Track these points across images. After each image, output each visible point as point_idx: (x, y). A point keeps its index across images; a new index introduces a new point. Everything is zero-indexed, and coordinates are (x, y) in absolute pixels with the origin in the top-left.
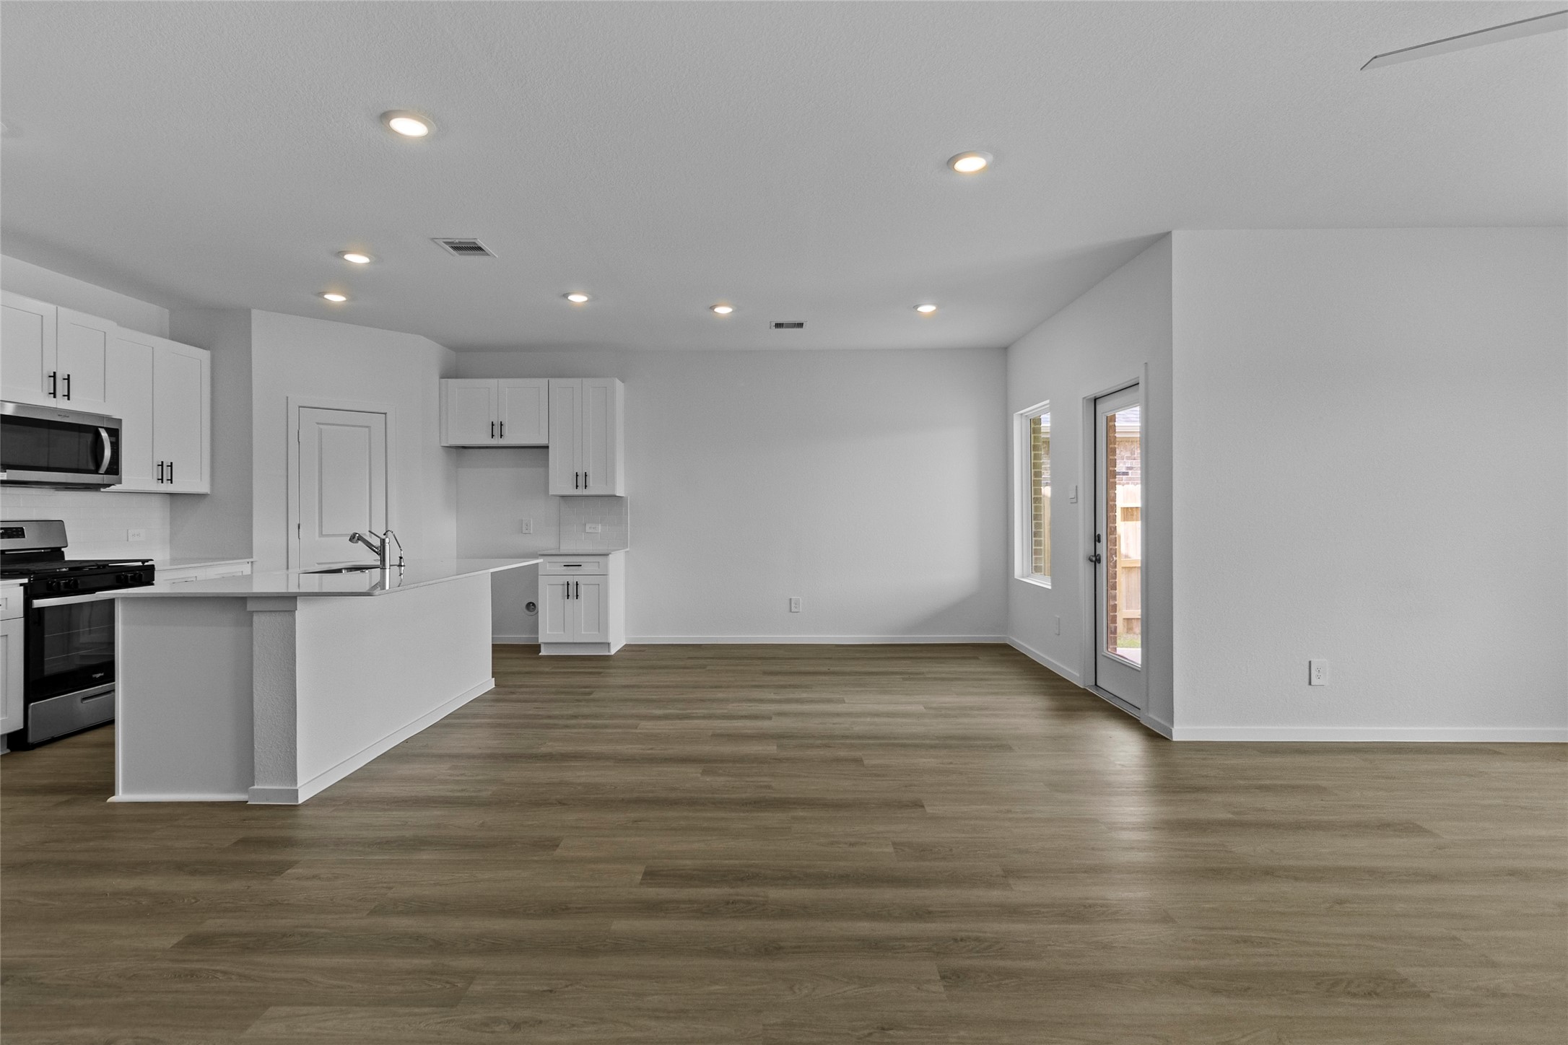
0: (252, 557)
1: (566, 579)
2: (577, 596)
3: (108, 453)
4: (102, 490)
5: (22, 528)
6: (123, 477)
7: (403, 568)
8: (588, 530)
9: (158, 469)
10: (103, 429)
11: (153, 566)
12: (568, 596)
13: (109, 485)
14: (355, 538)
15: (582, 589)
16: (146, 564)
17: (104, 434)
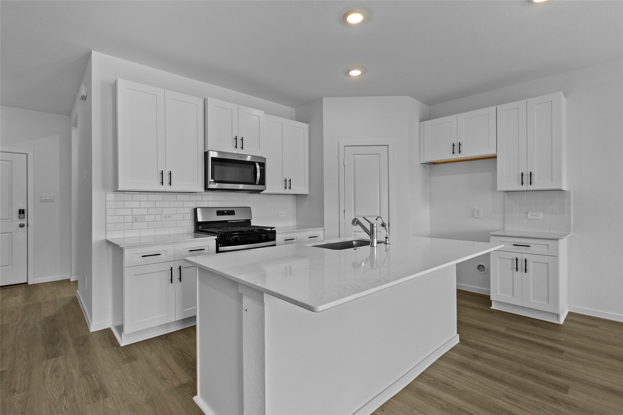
0: (324, 227)
1: (515, 256)
2: (526, 270)
3: (258, 175)
4: (261, 193)
5: (234, 211)
6: (267, 186)
7: (388, 245)
8: (529, 216)
9: (285, 182)
10: (258, 163)
11: (275, 230)
12: (517, 269)
13: (262, 191)
14: (356, 222)
15: (530, 266)
16: (272, 229)
17: (258, 166)
